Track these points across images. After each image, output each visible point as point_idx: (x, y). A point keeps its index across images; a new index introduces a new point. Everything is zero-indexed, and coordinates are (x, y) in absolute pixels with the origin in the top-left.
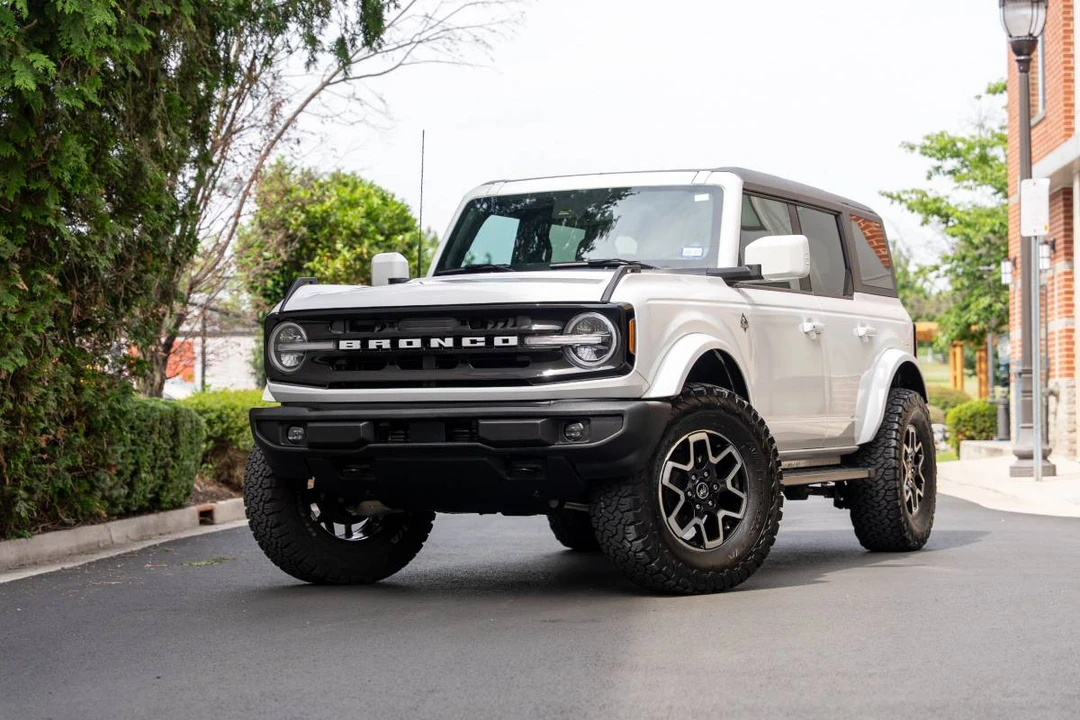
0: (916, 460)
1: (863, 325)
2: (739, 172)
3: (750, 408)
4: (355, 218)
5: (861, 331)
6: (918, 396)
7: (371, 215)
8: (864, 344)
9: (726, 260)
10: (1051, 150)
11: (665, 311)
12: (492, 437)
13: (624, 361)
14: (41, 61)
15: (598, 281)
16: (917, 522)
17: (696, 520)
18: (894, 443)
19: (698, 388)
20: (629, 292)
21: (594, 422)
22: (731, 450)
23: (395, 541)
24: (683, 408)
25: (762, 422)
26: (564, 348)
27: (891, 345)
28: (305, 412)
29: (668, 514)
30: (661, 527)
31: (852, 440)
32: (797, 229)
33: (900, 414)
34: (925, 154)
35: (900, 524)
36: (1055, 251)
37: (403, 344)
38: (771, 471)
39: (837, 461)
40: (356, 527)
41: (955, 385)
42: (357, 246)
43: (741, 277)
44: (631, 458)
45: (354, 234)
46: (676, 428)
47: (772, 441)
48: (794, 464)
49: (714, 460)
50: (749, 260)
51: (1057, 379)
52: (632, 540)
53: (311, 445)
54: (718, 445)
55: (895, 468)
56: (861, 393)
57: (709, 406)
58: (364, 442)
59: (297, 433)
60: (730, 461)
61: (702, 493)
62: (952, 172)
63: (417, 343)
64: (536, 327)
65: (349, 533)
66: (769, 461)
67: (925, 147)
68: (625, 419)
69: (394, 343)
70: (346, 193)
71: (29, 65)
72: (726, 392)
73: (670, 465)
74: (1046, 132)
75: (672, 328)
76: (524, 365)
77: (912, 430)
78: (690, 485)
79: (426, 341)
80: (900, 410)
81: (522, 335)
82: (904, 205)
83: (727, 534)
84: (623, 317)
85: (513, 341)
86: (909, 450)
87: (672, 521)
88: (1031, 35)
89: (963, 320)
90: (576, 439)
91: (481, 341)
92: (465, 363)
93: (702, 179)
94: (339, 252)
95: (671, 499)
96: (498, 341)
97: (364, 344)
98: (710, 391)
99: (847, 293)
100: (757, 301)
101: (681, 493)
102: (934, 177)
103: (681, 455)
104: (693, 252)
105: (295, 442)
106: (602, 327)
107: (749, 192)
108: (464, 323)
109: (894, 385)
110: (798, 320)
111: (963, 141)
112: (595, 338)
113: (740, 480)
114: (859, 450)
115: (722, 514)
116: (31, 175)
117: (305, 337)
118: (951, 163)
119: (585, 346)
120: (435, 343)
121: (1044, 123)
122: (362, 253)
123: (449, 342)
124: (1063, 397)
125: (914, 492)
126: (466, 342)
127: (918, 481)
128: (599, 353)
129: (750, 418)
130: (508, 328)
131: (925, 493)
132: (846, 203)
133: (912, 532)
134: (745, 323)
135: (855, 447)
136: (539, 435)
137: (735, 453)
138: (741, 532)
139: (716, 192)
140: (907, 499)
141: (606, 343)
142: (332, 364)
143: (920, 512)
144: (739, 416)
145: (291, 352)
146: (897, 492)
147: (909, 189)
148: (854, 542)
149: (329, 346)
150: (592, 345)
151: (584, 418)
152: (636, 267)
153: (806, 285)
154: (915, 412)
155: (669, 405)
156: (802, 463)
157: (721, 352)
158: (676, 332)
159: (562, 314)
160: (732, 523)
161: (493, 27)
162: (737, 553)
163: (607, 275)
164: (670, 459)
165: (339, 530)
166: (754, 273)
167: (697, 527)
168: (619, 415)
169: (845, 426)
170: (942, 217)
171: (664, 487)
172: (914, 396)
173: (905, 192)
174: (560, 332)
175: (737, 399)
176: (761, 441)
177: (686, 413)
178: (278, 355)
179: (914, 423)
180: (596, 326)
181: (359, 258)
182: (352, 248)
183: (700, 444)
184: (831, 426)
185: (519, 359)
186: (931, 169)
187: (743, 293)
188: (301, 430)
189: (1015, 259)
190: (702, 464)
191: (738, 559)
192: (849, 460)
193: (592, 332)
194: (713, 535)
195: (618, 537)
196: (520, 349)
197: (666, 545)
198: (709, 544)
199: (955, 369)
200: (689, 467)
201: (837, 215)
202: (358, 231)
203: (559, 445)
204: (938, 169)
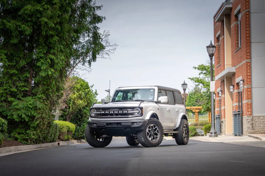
0: (186, 130)
1: (177, 109)
2: (158, 86)
3: (159, 121)
4: (78, 86)
5: (177, 110)
6: (186, 120)
7: (82, 85)
8: (177, 112)
9: (156, 100)
10: (218, 74)
11: (147, 107)
12: (123, 125)
13: (142, 114)
14: (52, 70)
15: (138, 103)
16: (186, 140)
17: (151, 137)
18: (182, 128)
19: (152, 118)
20: (142, 105)
21: (138, 123)
22: (156, 127)
23: (107, 141)
24: (150, 121)
25: (161, 123)
26: (133, 113)
27: (182, 112)
28: (96, 122)
29: (148, 136)
30: (146, 137)
31: (175, 127)
32: (166, 95)
33: (183, 123)
34: (199, 69)
35: (183, 140)
36: (222, 93)
37: (110, 112)
38: (162, 130)
39: (173, 130)
40: (101, 139)
41: (210, 121)
42: (79, 92)
43: (158, 102)
44: (143, 128)
45: (78, 89)
46: (149, 124)
47: (162, 126)
48: (166, 130)
49: (154, 129)
50: (159, 100)
51: (223, 119)
52: (143, 139)
53: (97, 126)
54: (154, 126)
55: (182, 132)
56: (177, 120)
57: (153, 121)
58: (105, 126)
59: (95, 125)
60: (156, 129)
61: (152, 133)
62: (204, 73)
63: (113, 112)
64: (129, 110)
65: (100, 140)
66: (162, 129)
67: (199, 68)
68: (142, 122)
69: (109, 112)
70: (76, 81)
71: (51, 70)
72: (156, 119)
73: (148, 129)
74: (221, 68)
75: (148, 110)
76: (128, 115)
77: (185, 126)
78: (151, 132)
79: (114, 112)
80: (183, 122)
81: (128, 111)
82: (194, 81)
83: (156, 139)
84: (141, 108)
85: (126, 112)
86: (184, 129)
87: (148, 137)
88: (212, 53)
89: (207, 106)
90: (135, 125)
91: (122, 112)
92: (119, 115)
93: (152, 88)
94: (75, 93)
95: (148, 134)
96: (124, 112)
97: (105, 112)
98: (153, 119)
99: (174, 104)
100: (160, 106)
101: (149, 133)
102: (201, 75)
103: (149, 128)
104: (151, 99)
105: (95, 126)
106: (139, 110)
107: (159, 89)
108: (119, 109)
109: (182, 118)
110: (166, 108)
111: (207, 66)
112: (138, 111)
113: (158, 131)
114: (176, 129)
115: (155, 136)
116: (48, 86)
117: (96, 111)
118: (204, 72)
119: (136, 112)
120: (115, 112)
121: (220, 66)
122: (80, 93)
123: (117, 112)
124: (224, 123)
125: (185, 135)
126: (120, 112)
127: (186, 134)
128: (138, 113)
129: (159, 123)
130: (125, 110)
131: (187, 136)
132: (174, 89)
133: (185, 142)
134: (158, 109)
135: (176, 128)
136: (130, 125)
137: (157, 128)
138: (158, 139)
139: (154, 90)
140: (184, 136)
141: (139, 112)
142: (100, 115)
143: (186, 139)
144: (158, 122)
145: (93, 113)
146: (182, 135)
147: (195, 77)
148: (176, 143)
149: (100, 113)
150: (137, 112)
151: (136, 122)
152: (143, 101)
153: (168, 103)
154: (185, 123)
155: (148, 121)
156: (167, 130)
157: (155, 113)
158: (149, 111)
159: (133, 108)
160: (157, 137)
161: (109, 51)
162: (157, 142)
163: (139, 102)
164: (148, 128)
165: (98, 140)
166: (160, 102)
167: (152, 138)
168: (141, 122)
169: (174, 125)
170: (202, 83)
171: (147, 132)
172: (185, 120)
173: (194, 78)
174: (133, 111)
175: (157, 120)
176: (161, 126)
177: (150, 122)
178: (92, 114)
179: (185, 125)
180: (138, 110)
181: (79, 94)
182: (78, 92)
183: (152, 126)
184: (172, 125)
185: (127, 114)
186: (200, 73)
187: (158, 105)
188: (96, 124)
189: (216, 93)
190: (152, 129)
191: (158, 142)
192: (175, 130)
193: (137, 110)
194: (154, 139)
195: (141, 139)
196: (127, 113)
197: (147, 140)
198: (153, 140)
199: (209, 118)
200: (151, 129)
201: (173, 92)
202: (79, 89)
203: (133, 126)
204: (202, 73)
